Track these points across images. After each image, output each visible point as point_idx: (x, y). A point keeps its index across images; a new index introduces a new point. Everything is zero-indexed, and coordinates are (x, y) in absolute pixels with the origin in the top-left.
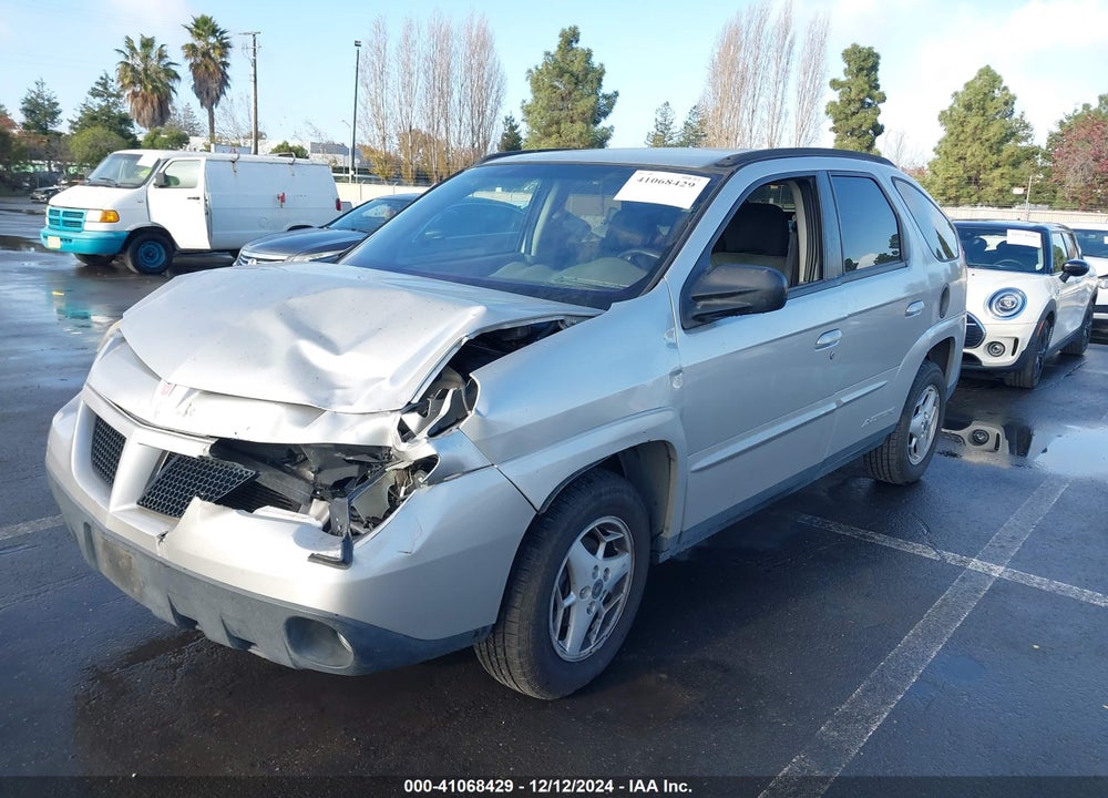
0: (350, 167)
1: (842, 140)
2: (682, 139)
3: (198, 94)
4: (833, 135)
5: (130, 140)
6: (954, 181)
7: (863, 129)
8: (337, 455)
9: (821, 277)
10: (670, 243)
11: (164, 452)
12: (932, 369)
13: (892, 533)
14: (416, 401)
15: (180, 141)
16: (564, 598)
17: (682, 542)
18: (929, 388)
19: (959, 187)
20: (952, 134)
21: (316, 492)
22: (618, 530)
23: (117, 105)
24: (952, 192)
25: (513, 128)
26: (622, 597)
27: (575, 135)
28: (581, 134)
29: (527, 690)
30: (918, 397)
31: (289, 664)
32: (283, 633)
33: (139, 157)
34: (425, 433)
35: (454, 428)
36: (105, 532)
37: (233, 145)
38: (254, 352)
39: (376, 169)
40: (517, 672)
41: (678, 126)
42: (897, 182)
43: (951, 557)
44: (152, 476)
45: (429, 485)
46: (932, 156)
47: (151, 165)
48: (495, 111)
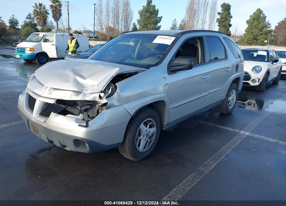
0: (93, 36)
1: (221, 28)
2: (179, 29)
3: (54, 18)
4: (218, 27)
5: (37, 30)
6: (250, 39)
7: (226, 25)
8: (85, 103)
9: (204, 62)
10: (165, 53)
11: (45, 102)
12: (234, 85)
13: (223, 125)
14: (103, 90)
15: (49, 30)
16: (139, 137)
17: (168, 125)
18: (234, 90)
19: (251, 40)
20: (250, 26)
21: (81, 112)
22: (152, 122)
23: (33, 21)
24: (249, 42)
25: (135, 26)
26: (154, 138)
27: (151, 28)
28: (153, 27)
29: (130, 158)
30: (230, 92)
31: (74, 150)
32: (73, 143)
33: (39, 34)
34: (105, 97)
35: (112, 97)
36: (32, 122)
37: (63, 31)
38: (66, 79)
39: (100, 37)
40: (128, 154)
41: (178, 25)
42: (225, 38)
43: (236, 130)
44: (42, 108)
45: (106, 109)
46: (245, 32)
47: (42, 36)
48: (130, 22)
